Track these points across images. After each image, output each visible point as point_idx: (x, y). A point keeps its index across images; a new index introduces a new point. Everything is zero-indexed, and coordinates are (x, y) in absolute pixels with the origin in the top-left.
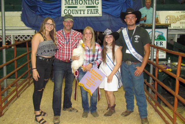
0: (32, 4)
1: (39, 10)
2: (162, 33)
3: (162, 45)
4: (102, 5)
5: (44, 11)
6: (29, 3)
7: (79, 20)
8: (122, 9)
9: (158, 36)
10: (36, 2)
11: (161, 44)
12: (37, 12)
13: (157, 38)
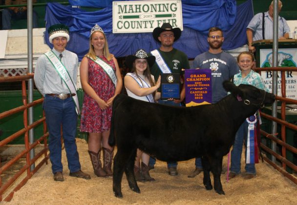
0: (62, 14)
1: (75, 23)
2: (290, 55)
3: (292, 77)
4: (183, 12)
5: (84, 25)
6: (58, 13)
7: (144, 39)
8: (217, 17)
9: (283, 61)
10: (69, 11)
11: (289, 76)
12: (72, 27)
13: (282, 64)
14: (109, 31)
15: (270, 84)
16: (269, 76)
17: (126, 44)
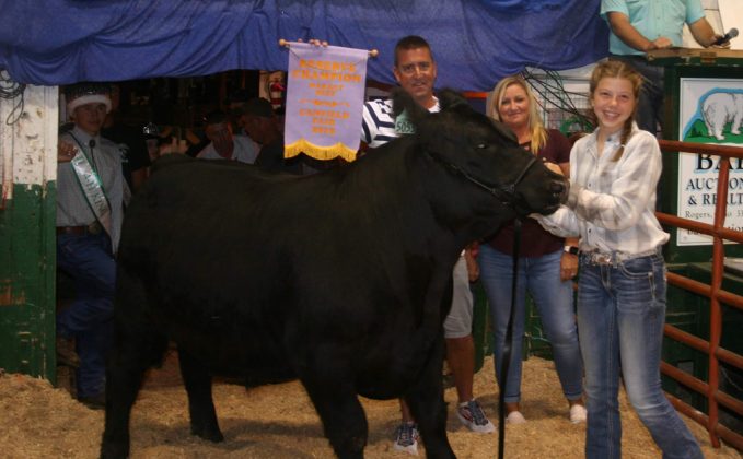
7: (284, 16)
15: (705, 191)
16: (705, 164)
17: (221, 32)
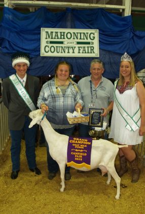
14: (37, 53)
